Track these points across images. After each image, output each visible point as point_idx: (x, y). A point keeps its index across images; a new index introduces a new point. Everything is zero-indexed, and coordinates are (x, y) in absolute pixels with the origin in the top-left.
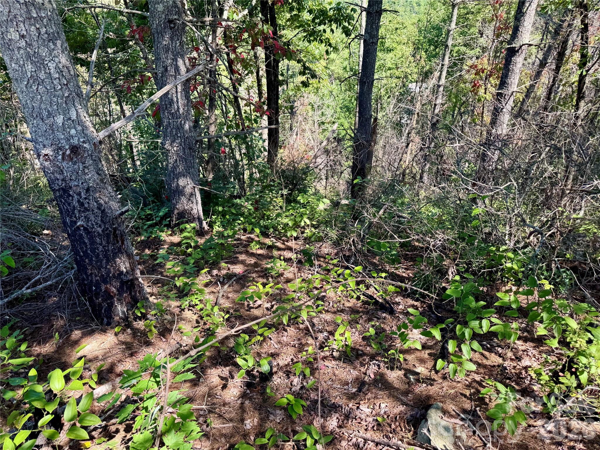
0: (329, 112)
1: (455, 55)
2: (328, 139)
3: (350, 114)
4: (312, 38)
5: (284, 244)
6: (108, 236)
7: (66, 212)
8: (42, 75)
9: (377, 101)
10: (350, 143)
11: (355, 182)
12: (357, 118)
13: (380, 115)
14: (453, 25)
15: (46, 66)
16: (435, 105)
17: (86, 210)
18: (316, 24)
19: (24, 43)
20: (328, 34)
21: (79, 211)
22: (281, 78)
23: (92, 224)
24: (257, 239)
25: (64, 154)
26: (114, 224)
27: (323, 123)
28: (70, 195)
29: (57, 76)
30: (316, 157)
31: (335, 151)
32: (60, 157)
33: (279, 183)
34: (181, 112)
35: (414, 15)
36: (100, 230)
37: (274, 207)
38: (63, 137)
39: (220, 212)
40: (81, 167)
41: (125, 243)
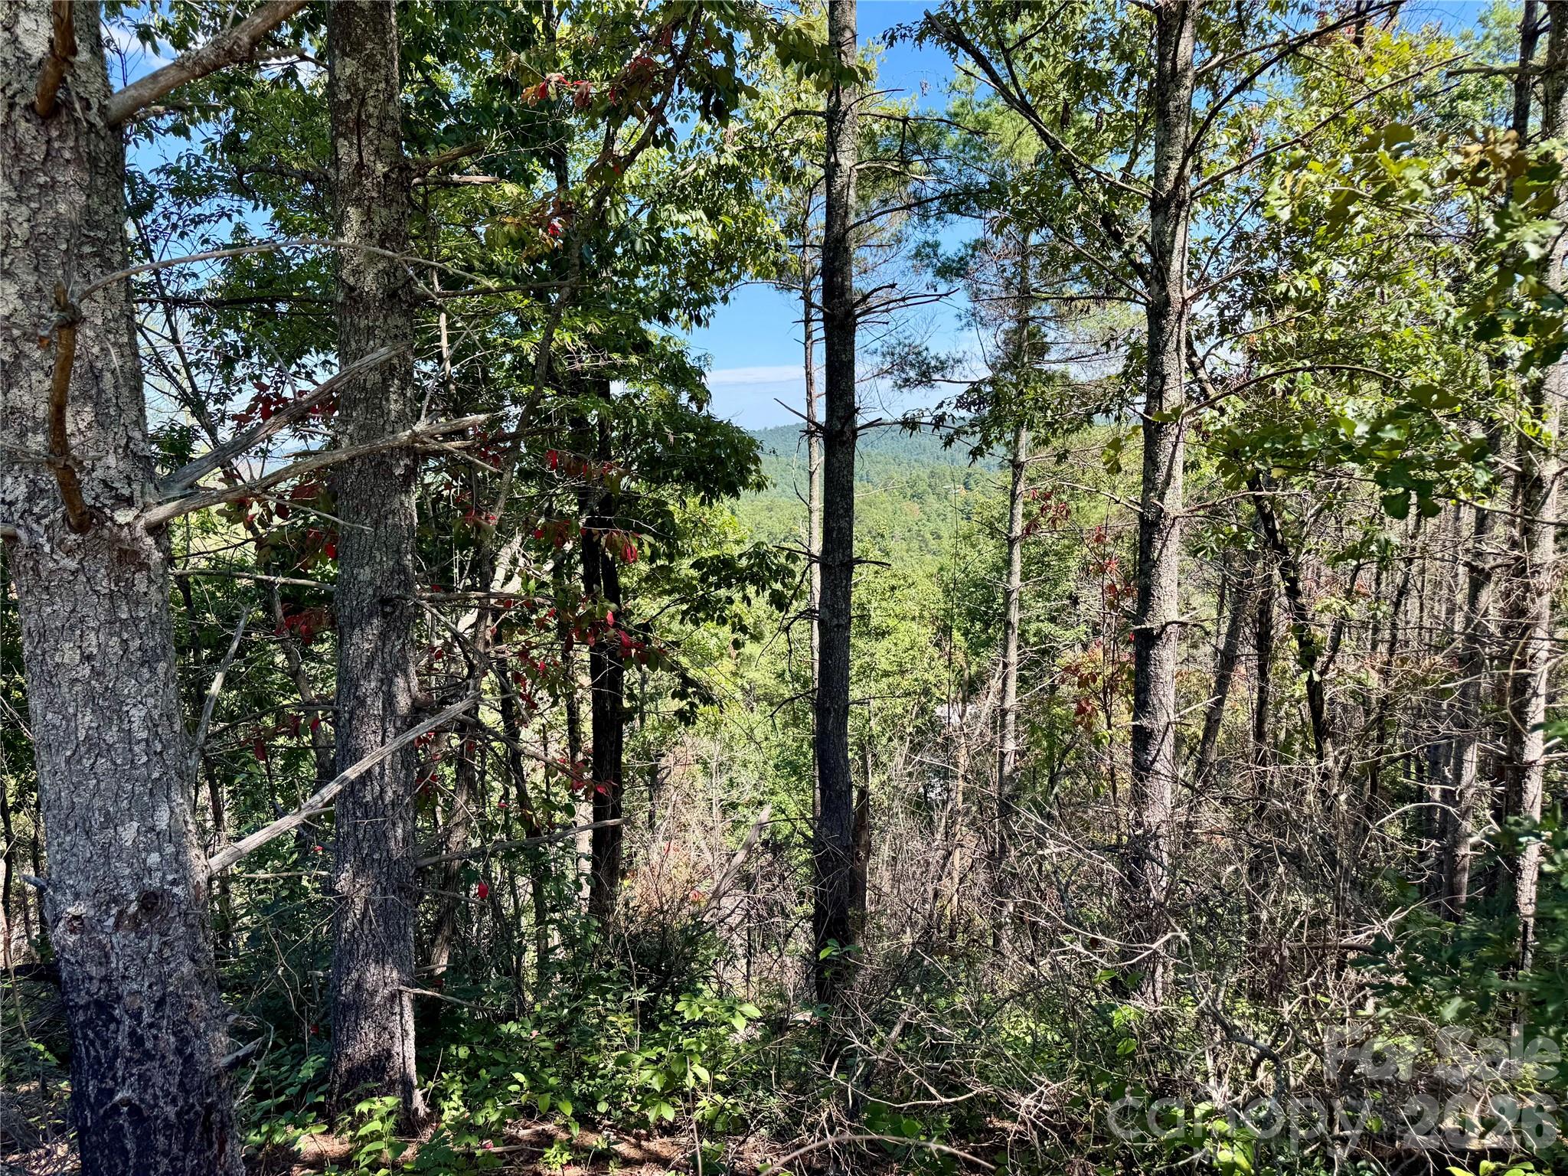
0: (747, 778)
1: (1032, 640)
2: (749, 847)
3: (800, 779)
4: (701, 615)
5: (639, 1146)
6: (189, 1128)
7: (91, 1066)
8: (111, 736)
9: (862, 748)
10: (806, 855)
11: (823, 955)
12: (818, 792)
13: (874, 782)
14: (1016, 581)
15: (123, 716)
16: (1003, 755)
17: (148, 1056)
18: (710, 585)
19: (87, 671)
20: (738, 607)
21: (129, 1060)
22: (626, 704)
23: (155, 1097)
24: (562, 1136)
25: (121, 913)
26: (209, 1094)
27: (734, 806)
28: (113, 1019)
29: (144, 735)
30: (717, 895)
31: (767, 877)
32: (111, 921)
33: (622, 972)
34: (387, 800)
35: (929, 557)
36: (171, 1111)
37: (610, 1038)
38: (127, 872)
39: (461, 1063)
40: (156, 944)
41: (228, 1148)
